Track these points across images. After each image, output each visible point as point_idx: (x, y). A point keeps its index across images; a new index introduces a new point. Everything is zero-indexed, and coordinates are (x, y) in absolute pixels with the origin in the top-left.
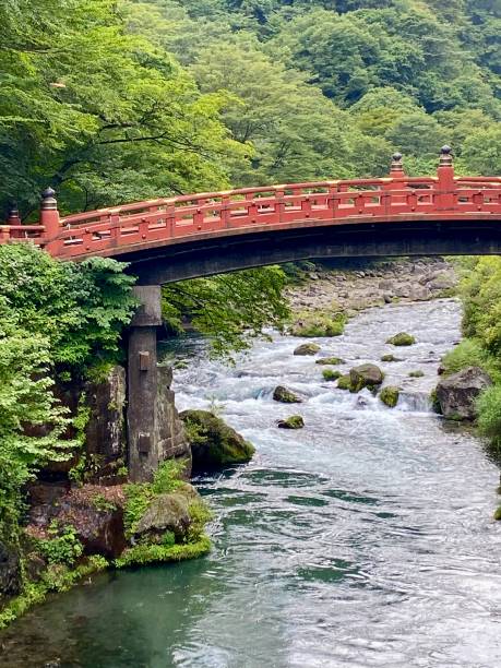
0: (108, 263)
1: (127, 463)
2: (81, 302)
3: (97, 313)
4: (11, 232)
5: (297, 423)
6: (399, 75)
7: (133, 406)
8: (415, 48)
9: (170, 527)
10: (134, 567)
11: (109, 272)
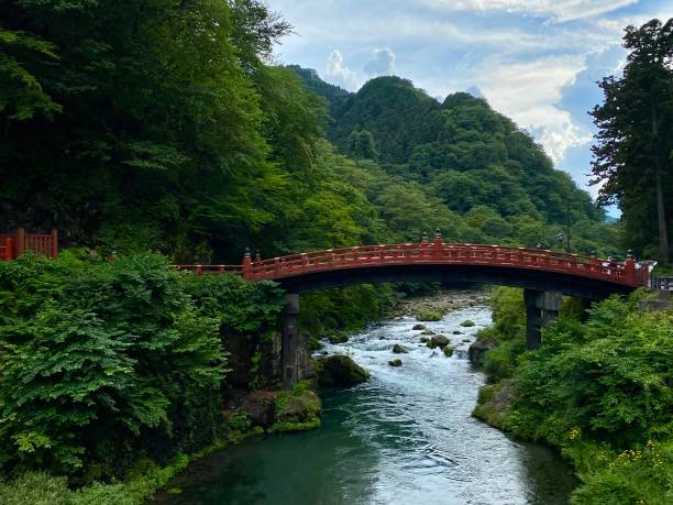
0: (268, 283)
1: (282, 381)
2: (257, 302)
3: (263, 307)
4: (226, 269)
5: (397, 364)
6: (490, 199)
7: (285, 353)
8: (497, 187)
9: (297, 414)
10: (277, 433)
11: (270, 287)
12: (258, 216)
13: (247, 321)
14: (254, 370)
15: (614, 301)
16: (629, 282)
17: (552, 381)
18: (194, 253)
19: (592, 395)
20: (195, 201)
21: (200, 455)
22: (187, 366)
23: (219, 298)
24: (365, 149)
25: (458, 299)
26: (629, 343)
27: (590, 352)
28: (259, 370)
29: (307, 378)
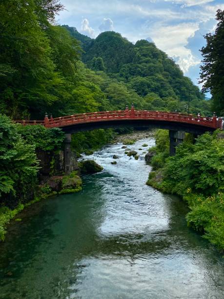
0: (57, 129)
1: (64, 171)
2: (52, 137)
3: (55, 140)
4: (37, 122)
5: (115, 163)
6: (155, 90)
7: (65, 159)
8: (159, 84)
9: (71, 185)
10: (63, 194)
11: (57, 131)
12: (51, 98)
13: (47, 146)
14: (52, 167)
15: (207, 135)
16: (214, 126)
17: (180, 169)
18: (22, 115)
19: (196, 174)
20: (21, 91)
21: (29, 204)
22: (22, 166)
23: (34, 136)
24: (99, 66)
25: (141, 135)
26: (212, 153)
27: (196, 157)
28: (54, 168)
29: (76, 170)
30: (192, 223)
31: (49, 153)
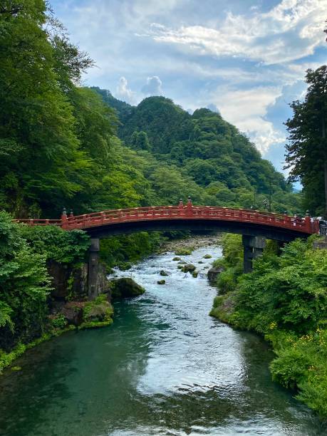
0: (79, 231)
1: (88, 295)
2: (71, 243)
3: (75, 247)
4: (50, 222)
5: (162, 283)
6: (222, 178)
7: (90, 276)
8: (226, 170)
9: (97, 316)
10: (84, 329)
11: (80, 234)
12: (72, 187)
13: (64, 256)
14: (69, 288)
15: (298, 242)
16: (307, 230)
17: (259, 293)
18: (29, 211)
19: (284, 301)
20: (29, 177)
21: (33, 344)
22: (24, 287)
23: (45, 241)
24: (142, 143)
25: (202, 241)
26: (306, 269)
27: (283, 274)
28: (72, 288)
29: (105, 293)
30: (279, 376)
31: (66, 267)
